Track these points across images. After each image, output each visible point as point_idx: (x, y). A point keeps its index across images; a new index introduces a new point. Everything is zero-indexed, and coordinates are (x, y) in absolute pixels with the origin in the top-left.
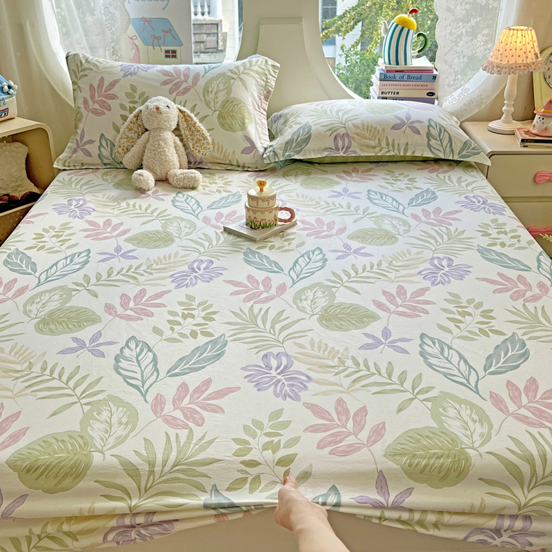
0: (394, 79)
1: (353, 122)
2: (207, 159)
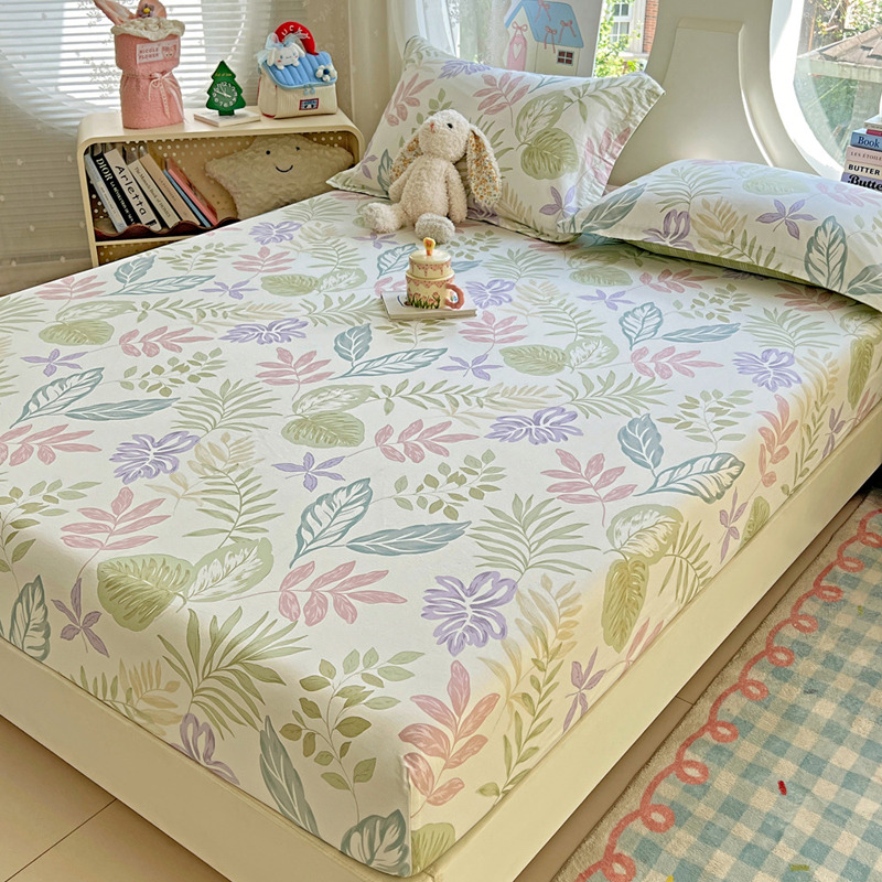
0: (875, 147)
1: (707, 197)
2: (500, 211)
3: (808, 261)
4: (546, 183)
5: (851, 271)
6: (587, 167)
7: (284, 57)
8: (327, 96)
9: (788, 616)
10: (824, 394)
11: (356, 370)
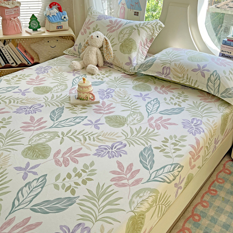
0: (230, 45)
1: (176, 62)
2: (113, 63)
3: (207, 85)
4: (127, 55)
5: (222, 90)
6: (140, 50)
7: (52, 13)
8: (65, 25)
9: (199, 201)
10: (212, 135)
11: (55, 125)
